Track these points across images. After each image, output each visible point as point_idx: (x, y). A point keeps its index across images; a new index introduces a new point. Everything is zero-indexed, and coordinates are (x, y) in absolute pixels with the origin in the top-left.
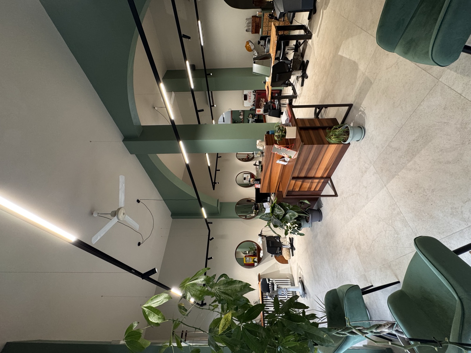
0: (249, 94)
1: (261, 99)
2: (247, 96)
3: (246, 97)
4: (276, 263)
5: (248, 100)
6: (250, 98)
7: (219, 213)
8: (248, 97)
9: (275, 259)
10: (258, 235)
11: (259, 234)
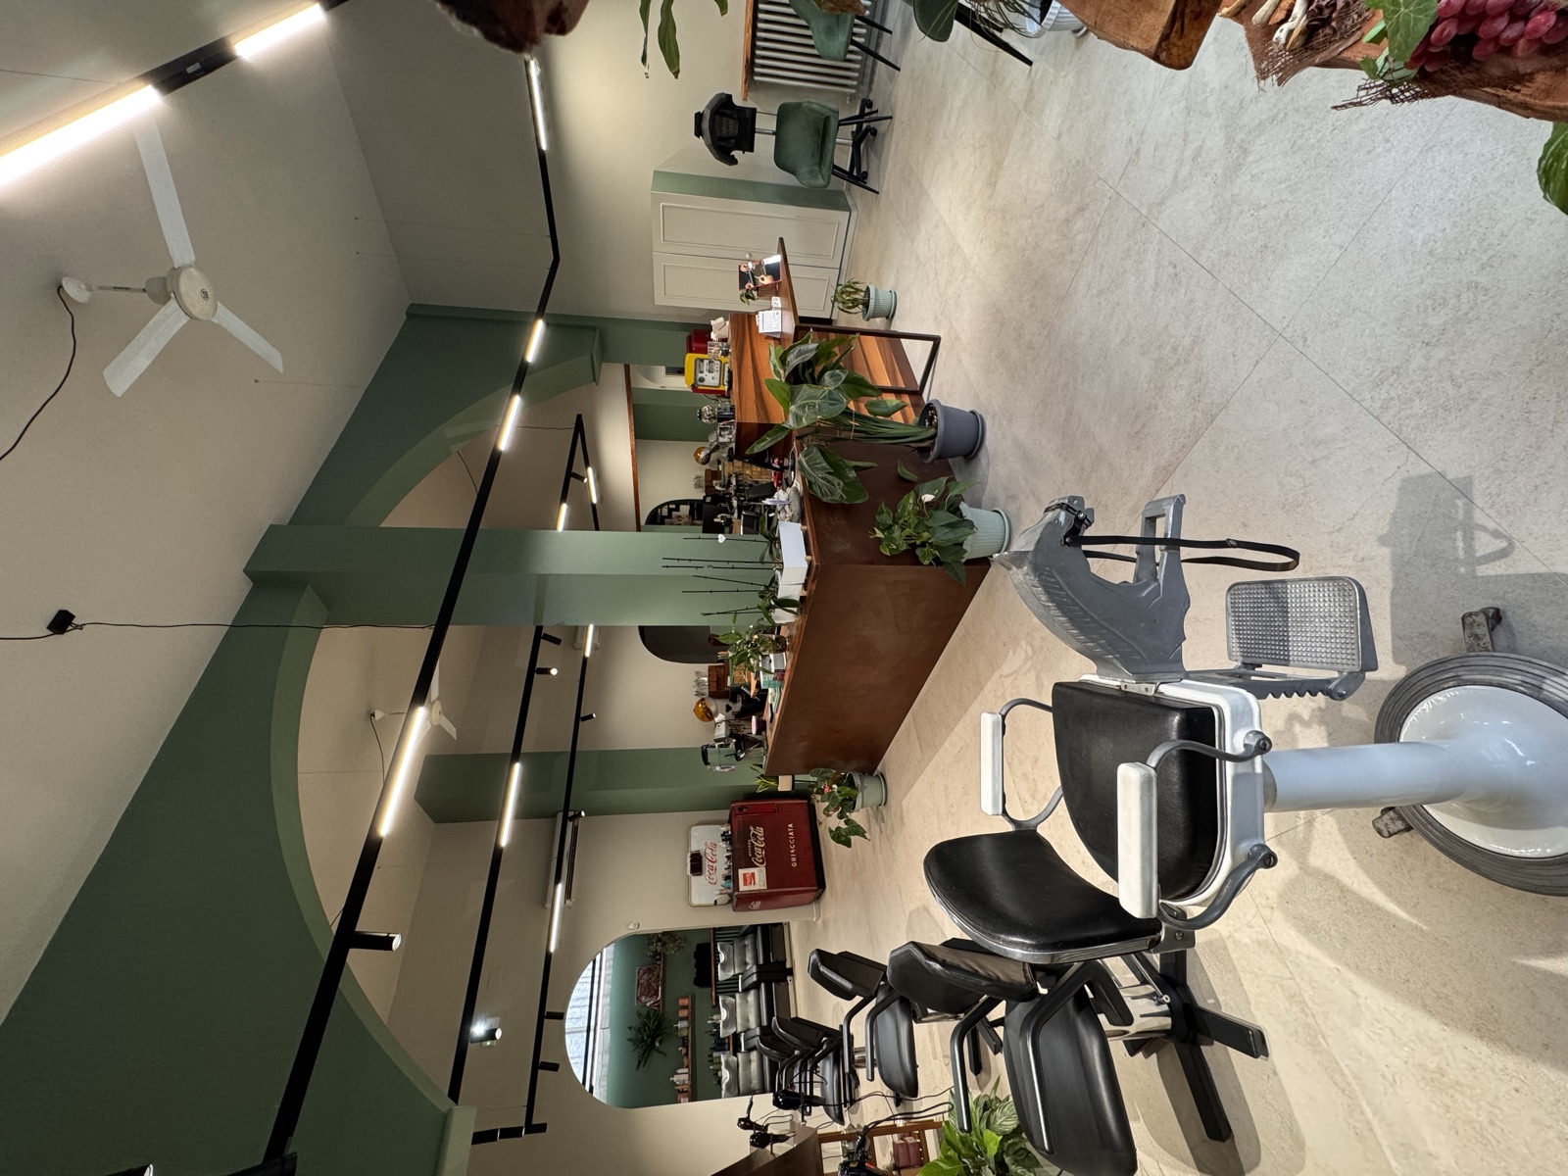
0: (708, 851)
1: (752, 828)
2: (704, 858)
3: (697, 864)
5: (707, 873)
6: (714, 865)
8: (706, 864)
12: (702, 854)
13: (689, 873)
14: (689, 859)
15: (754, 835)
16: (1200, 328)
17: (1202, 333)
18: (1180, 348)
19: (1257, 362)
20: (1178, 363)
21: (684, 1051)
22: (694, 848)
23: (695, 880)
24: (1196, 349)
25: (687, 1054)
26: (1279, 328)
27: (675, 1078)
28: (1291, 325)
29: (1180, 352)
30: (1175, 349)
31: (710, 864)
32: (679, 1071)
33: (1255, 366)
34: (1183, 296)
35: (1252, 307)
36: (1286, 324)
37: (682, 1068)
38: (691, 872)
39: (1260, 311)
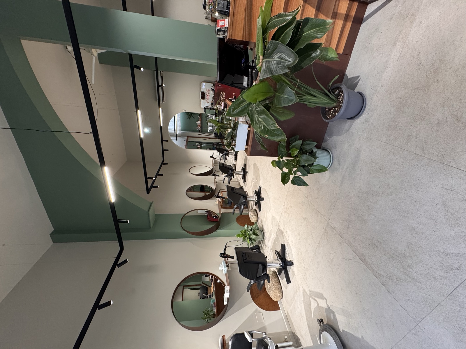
0: (207, 92)
1: (221, 92)
2: (205, 94)
3: (203, 96)
4: (256, 311)
5: (206, 99)
6: (208, 97)
7: (150, 227)
8: (206, 96)
9: (253, 302)
10: (219, 254)
11: (221, 254)
12: (205, 93)
13: (200, 98)
14: (201, 94)
15: (222, 95)
16: (420, 283)
17: (418, 284)
18: (411, 270)
19: (406, 311)
20: (404, 268)
21: (199, 117)
22: (202, 90)
23: (202, 100)
24: (411, 280)
25: (200, 118)
26: (420, 325)
27: (197, 122)
28: (421, 330)
29: (409, 269)
30: (410, 267)
31: (207, 96)
32: (198, 121)
33: (404, 309)
34: (438, 273)
35: (430, 314)
36: (422, 328)
37: (199, 121)
38: (201, 99)
39: (428, 318)
